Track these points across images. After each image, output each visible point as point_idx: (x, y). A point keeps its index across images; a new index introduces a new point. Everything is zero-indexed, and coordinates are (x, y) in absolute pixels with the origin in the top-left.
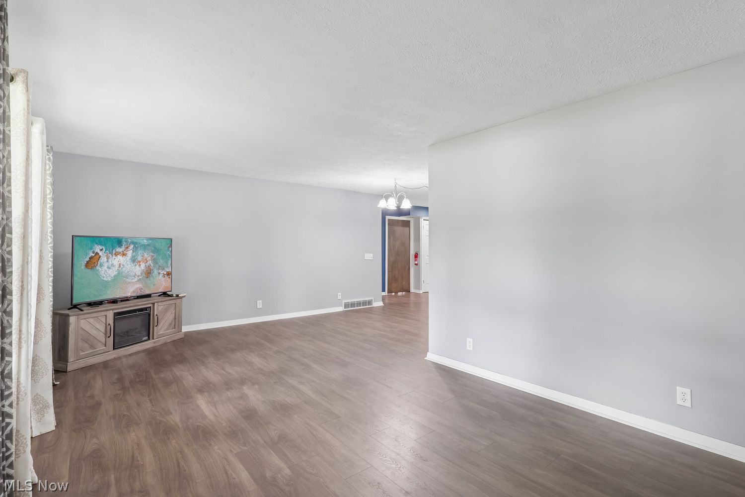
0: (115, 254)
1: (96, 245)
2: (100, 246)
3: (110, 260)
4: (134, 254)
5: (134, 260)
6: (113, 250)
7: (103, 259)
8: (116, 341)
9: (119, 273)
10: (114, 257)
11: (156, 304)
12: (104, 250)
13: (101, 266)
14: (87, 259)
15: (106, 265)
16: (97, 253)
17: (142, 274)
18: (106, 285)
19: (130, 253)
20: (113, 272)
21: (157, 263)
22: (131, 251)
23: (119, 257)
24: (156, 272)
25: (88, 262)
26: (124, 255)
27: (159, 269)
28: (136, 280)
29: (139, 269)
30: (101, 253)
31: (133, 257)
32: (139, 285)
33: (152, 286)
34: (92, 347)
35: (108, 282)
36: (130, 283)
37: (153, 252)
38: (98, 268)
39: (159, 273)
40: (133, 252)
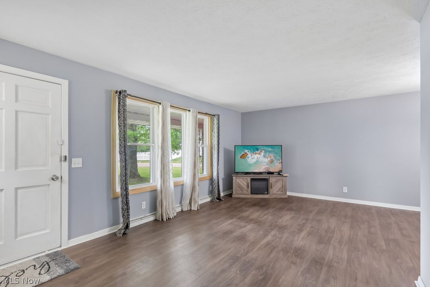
0: (255, 154)
1: (246, 150)
2: (247, 150)
3: (252, 156)
4: (265, 154)
5: (264, 156)
6: (254, 152)
7: (249, 155)
8: (252, 191)
9: (257, 161)
10: (255, 155)
11: (271, 177)
12: (250, 152)
13: (248, 158)
14: (241, 155)
15: (250, 158)
16: (246, 153)
17: (268, 162)
18: (250, 165)
19: (262, 154)
20: (254, 161)
21: (276, 158)
22: (263, 153)
23: (257, 155)
24: (276, 161)
25: (241, 156)
26: (259, 154)
27: (277, 160)
28: (266, 164)
29: (266, 160)
30: (248, 153)
31: (264, 155)
32: (267, 166)
33: (274, 167)
34: (242, 190)
35: (252, 164)
36: (262, 165)
37: (274, 154)
38: (246, 158)
39: (277, 162)
40: (264, 153)
